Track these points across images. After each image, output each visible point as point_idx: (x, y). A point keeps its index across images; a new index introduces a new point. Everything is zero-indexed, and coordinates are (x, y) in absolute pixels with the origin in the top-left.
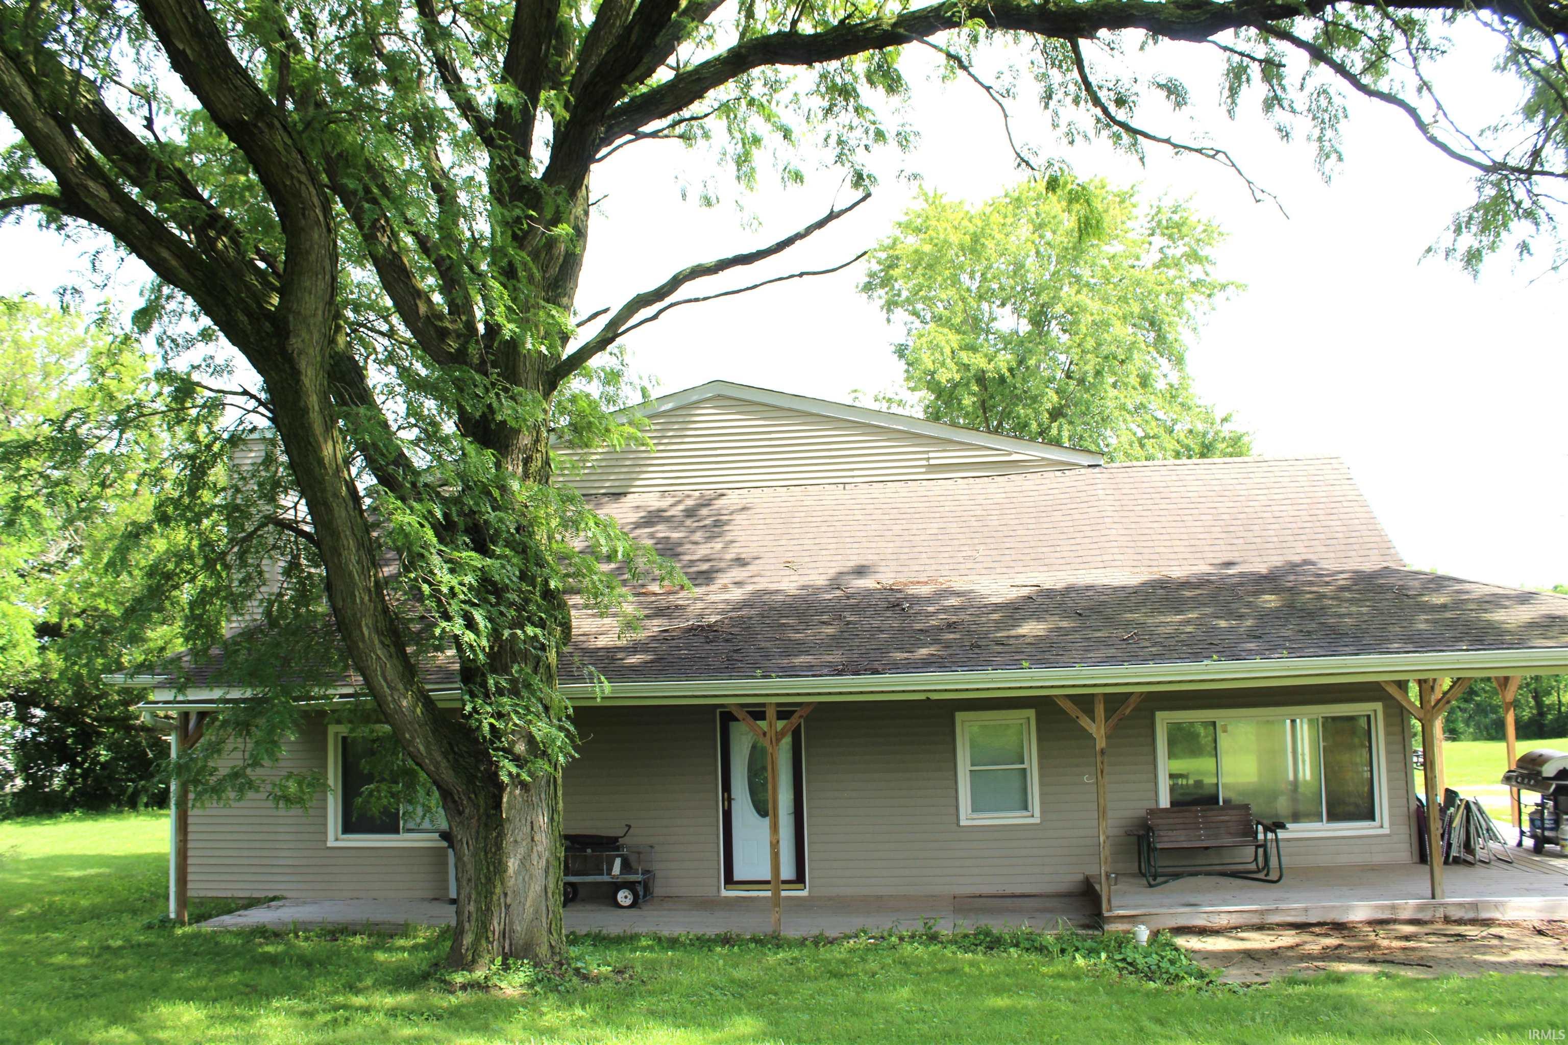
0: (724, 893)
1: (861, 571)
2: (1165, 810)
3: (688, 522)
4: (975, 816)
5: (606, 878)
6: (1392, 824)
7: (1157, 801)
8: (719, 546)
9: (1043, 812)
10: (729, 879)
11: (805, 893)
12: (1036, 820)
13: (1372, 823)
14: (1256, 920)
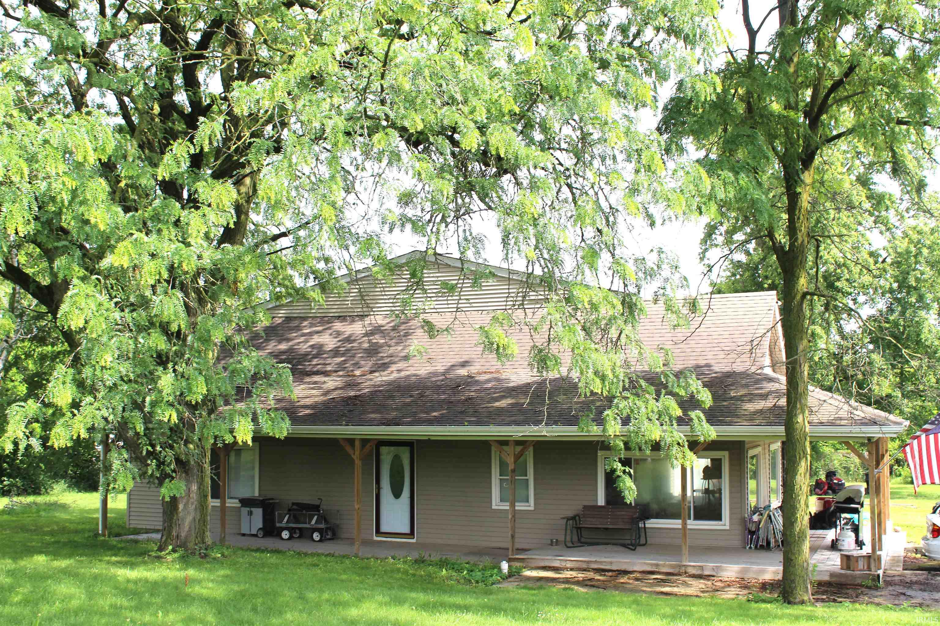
0: (376, 538)
1: (464, 364)
2: (601, 507)
3: (392, 334)
4: (501, 504)
5: (307, 526)
6: (731, 524)
7: (596, 500)
8: (400, 348)
9: (535, 504)
10: (378, 531)
11: (414, 541)
12: (532, 508)
13: (720, 523)
14: (584, 566)
